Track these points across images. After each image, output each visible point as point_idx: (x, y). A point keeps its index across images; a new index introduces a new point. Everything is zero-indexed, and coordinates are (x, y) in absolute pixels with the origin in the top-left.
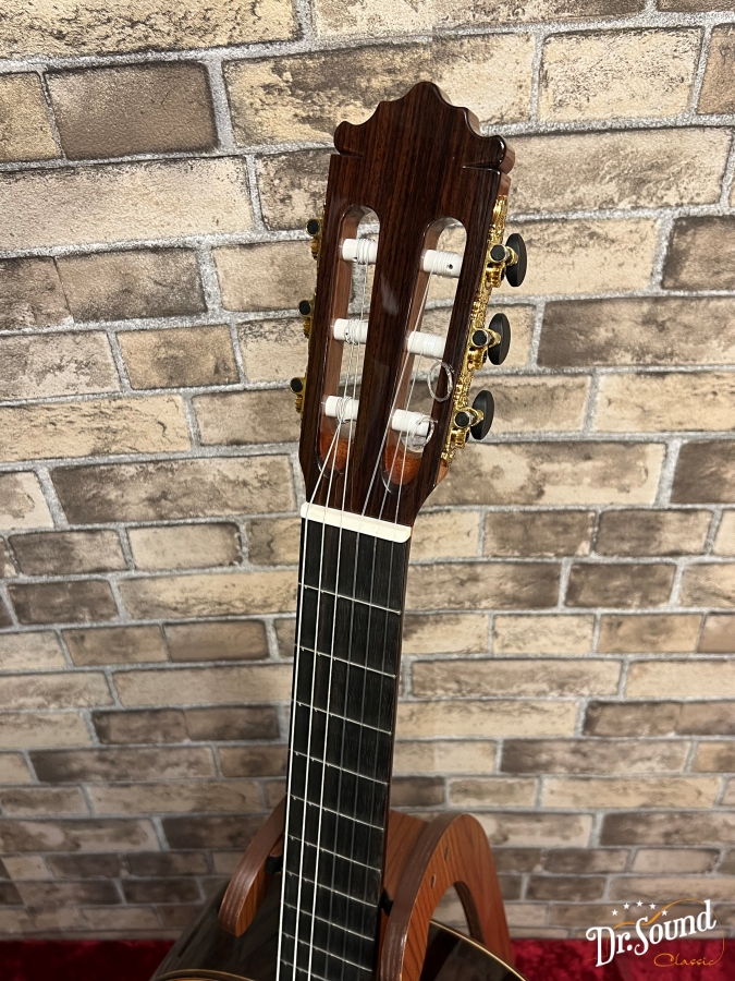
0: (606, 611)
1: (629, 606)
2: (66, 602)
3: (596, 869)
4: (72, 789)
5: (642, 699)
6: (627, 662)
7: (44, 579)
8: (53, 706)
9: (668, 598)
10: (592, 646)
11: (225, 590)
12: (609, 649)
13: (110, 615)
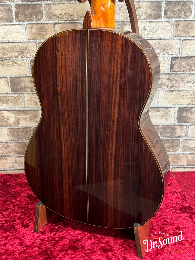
0: (175, 20)
1: (181, 18)
2: (29, 13)
3: (177, 136)
4: (21, 95)
5: (186, 56)
6: (181, 40)
7: (25, 3)
8: (20, 57)
9: (191, 14)
10: (171, 34)
11: (73, 10)
12: (176, 35)
13: (41, 19)
